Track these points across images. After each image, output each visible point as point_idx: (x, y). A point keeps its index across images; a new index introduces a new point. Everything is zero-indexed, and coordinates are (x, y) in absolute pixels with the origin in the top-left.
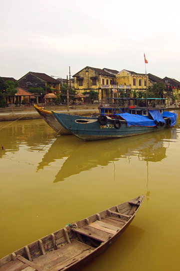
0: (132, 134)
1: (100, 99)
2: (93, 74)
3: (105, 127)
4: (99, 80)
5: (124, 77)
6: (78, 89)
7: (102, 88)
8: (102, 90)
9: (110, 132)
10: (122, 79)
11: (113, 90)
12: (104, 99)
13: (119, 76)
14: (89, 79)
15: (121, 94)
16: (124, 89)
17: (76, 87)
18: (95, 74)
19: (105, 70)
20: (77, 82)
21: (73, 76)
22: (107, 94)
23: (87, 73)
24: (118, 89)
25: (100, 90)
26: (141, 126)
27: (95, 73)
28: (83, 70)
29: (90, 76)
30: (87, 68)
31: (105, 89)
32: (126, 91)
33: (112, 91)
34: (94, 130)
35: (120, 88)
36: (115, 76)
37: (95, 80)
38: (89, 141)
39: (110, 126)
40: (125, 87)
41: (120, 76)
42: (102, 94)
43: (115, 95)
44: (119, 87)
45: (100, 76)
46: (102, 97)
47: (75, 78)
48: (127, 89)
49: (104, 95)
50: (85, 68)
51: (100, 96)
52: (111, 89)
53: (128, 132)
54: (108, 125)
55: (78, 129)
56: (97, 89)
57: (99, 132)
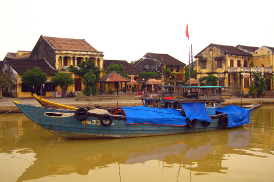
0: (139, 134)
1: (227, 86)
2: (218, 53)
3: (89, 123)
4: (225, 62)
5: (263, 56)
6: (201, 73)
7: (229, 71)
8: (229, 74)
9: (99, 129)
10: (261, 59)
11: (244, 74)
12: (231, 86)
13: (256, 55)
14: (214, 60)
15: (255, 80)
16: (261, 73)
17: (198, 71)
18: (221, 53)
19: (239, 48)
20: (199, 64)
21: (195, 57)
22: (235, 79)
23: (211, 52)
24: (250, 73)
25: (227, 75)
26: (156, 125)
27: (221, 51)
28: (206, 48)
29: (215, 56)
30: (212, 45)
31: (233, 73)
32: (264, 75)
33: (241, 76)
34: (74, 126)
35: (255, 71)
36: (251, 56)
37: (220, 60)
38: (71, 139)
39: (97, 122)
40: (262, 70)
41: (258, 55)
42: (229, 80)
43: (247, 81)
44: (252, 70)
45: (227, 55)
46: (229, 84)
47: (198, 58)
48: (264, 73)
49: (232, 81)
50: (209, 46)
51: (226, 81)
52: (240, 73)
53: (131, 132)
54: (95, 121)
55: (51, 124)
56: (222, 73)
57: (81, 129)
